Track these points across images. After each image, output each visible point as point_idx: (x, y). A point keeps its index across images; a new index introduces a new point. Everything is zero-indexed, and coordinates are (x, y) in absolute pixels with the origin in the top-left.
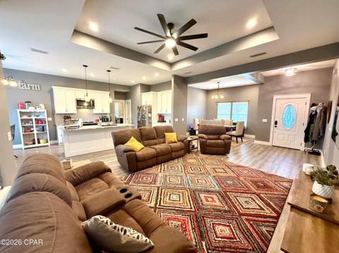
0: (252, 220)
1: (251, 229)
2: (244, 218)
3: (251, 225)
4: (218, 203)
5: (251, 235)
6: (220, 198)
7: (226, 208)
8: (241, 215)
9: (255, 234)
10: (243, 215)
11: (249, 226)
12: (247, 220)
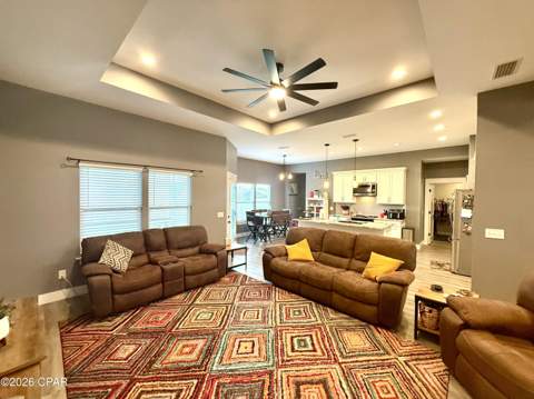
0: (112, 393)
1: (102, 384)
2: (125, 383)
3: (108, 387)
4: (173, 358)
5: (96, 379)
6: (185, 365)
7: (157, 365)
8: (133, 382)
9: (92, 384)
10: (129, 385)
11: (108, 383)
12: (117, 386)
